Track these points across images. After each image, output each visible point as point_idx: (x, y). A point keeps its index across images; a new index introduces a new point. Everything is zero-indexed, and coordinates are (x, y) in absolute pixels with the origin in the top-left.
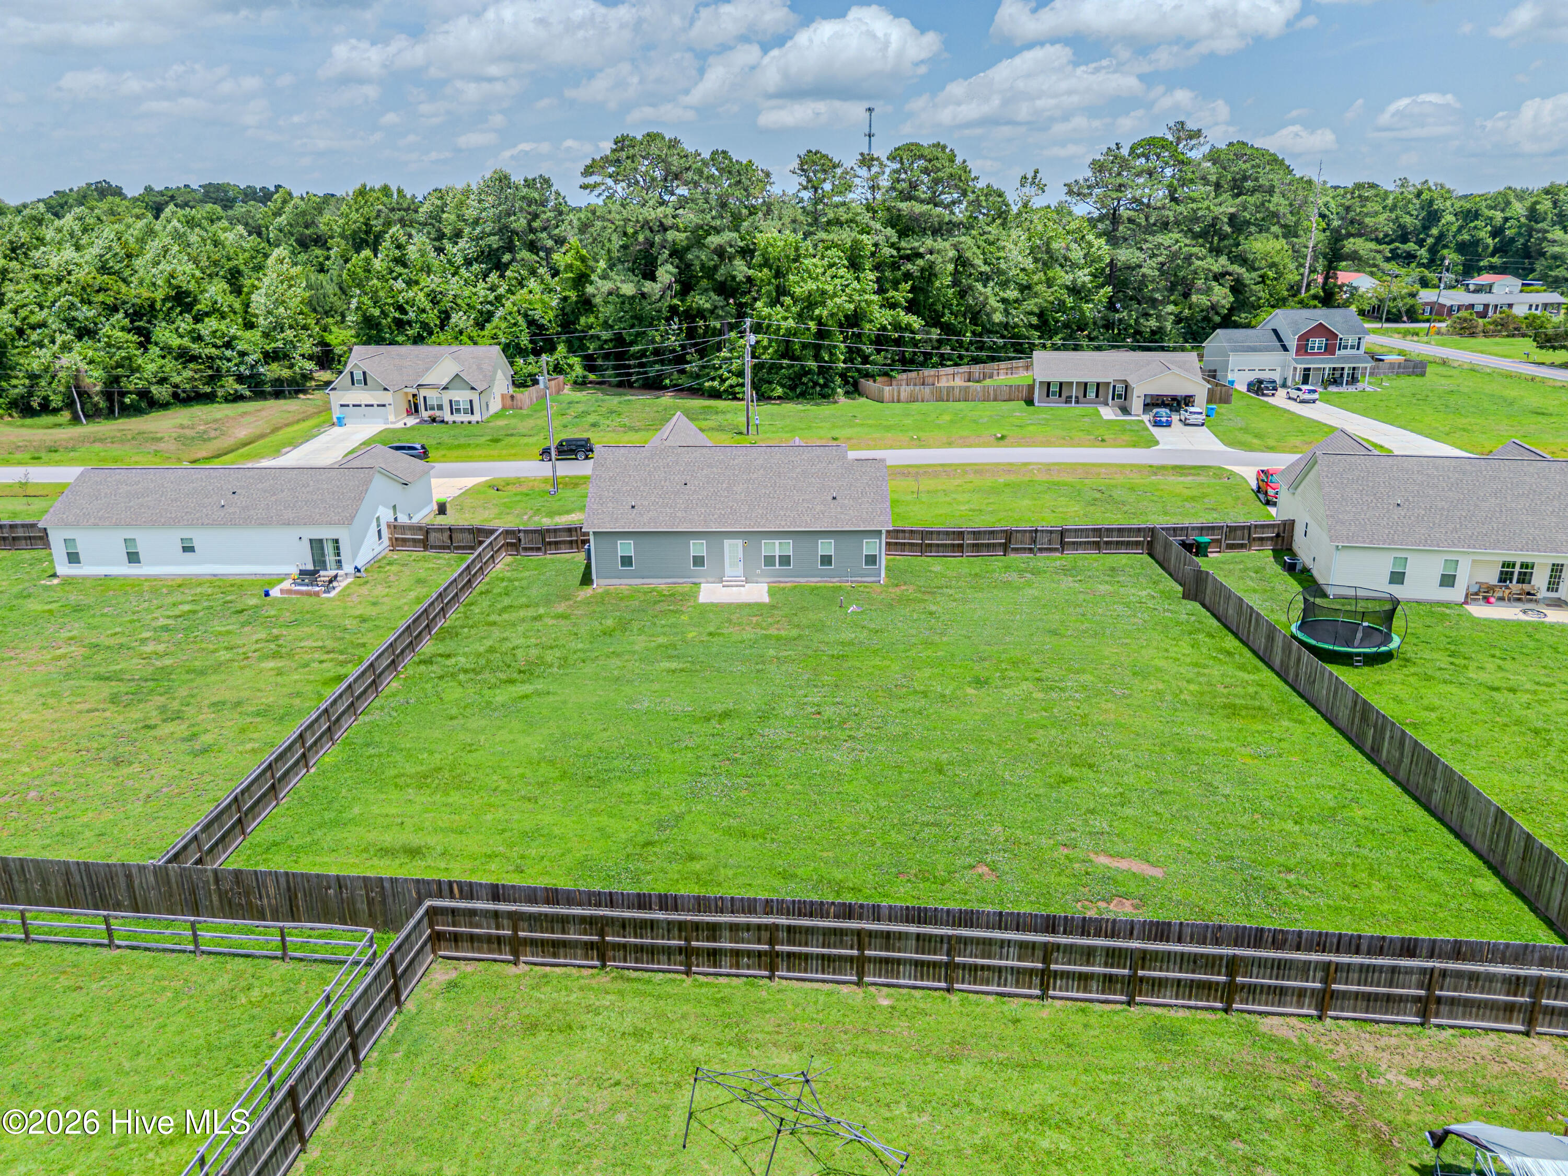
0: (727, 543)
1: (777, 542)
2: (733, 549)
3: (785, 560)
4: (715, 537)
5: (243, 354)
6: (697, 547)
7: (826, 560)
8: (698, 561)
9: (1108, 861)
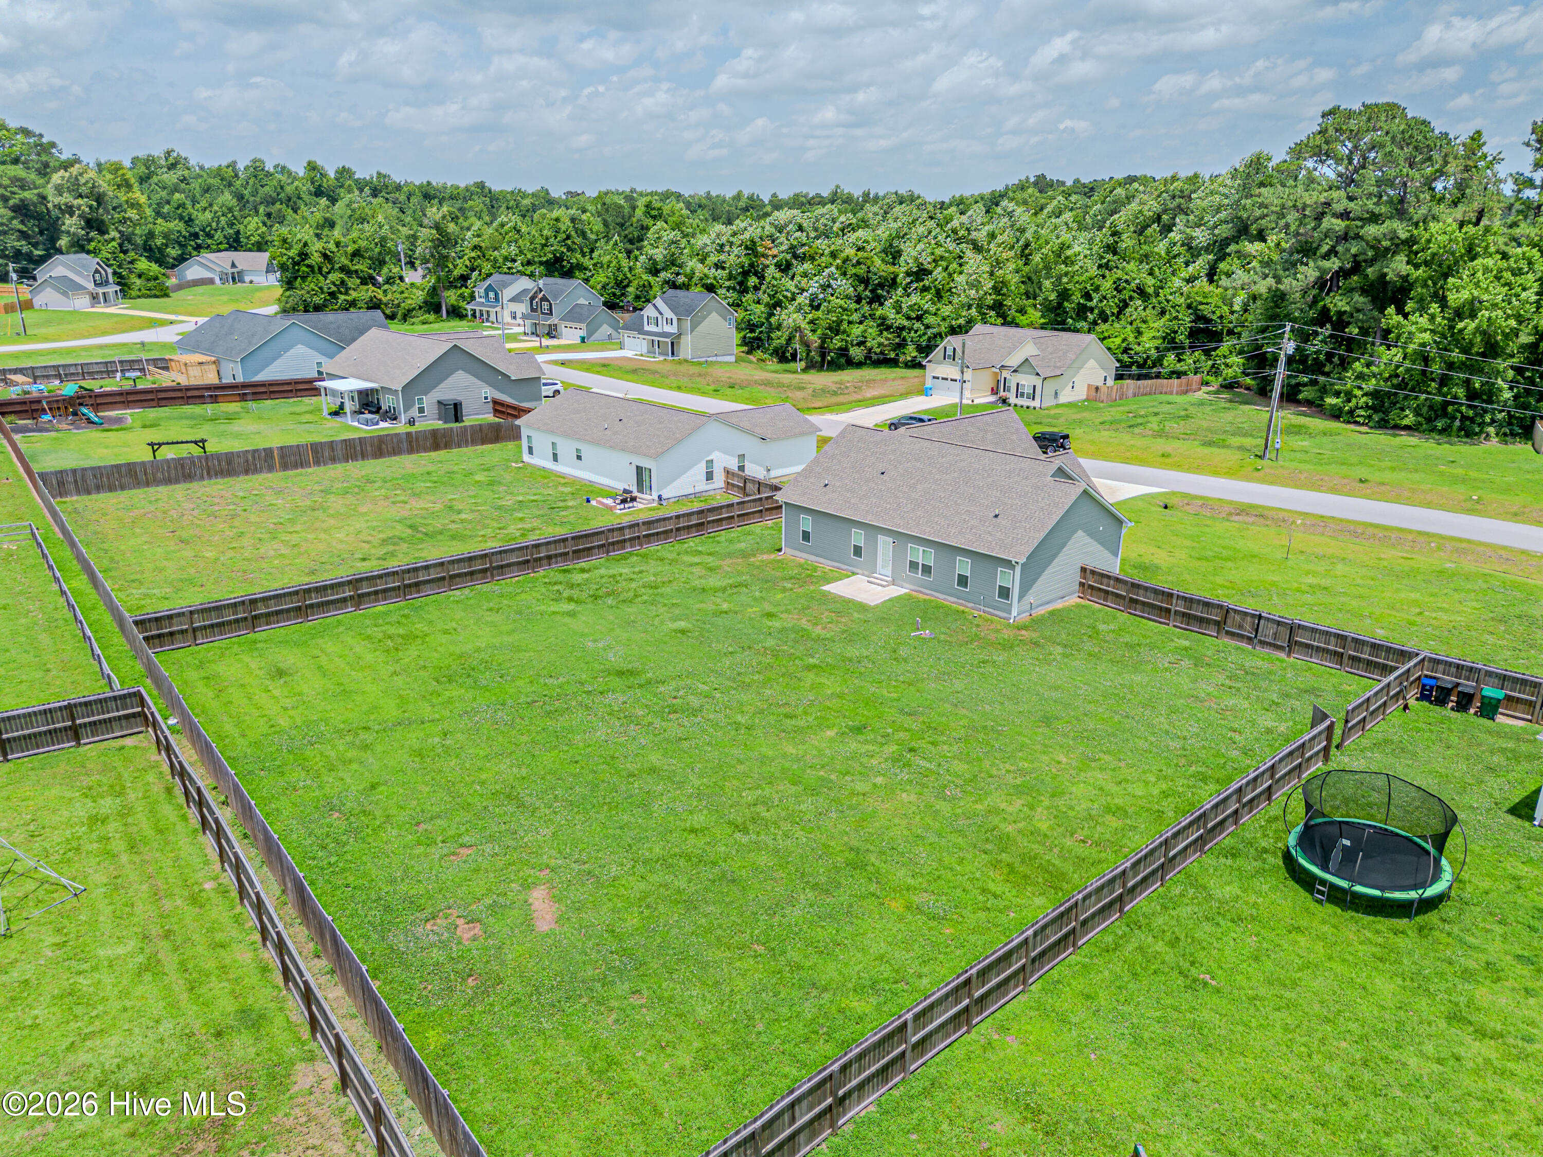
0: (881, 538)
1: (921, 549)
2: (884, 544)
3: (927, 570)
4: (871, 529)
5: (928, 327)
6: (858, 537)
7: (963, 581)
8: (858, 551)
9: (538, 897)
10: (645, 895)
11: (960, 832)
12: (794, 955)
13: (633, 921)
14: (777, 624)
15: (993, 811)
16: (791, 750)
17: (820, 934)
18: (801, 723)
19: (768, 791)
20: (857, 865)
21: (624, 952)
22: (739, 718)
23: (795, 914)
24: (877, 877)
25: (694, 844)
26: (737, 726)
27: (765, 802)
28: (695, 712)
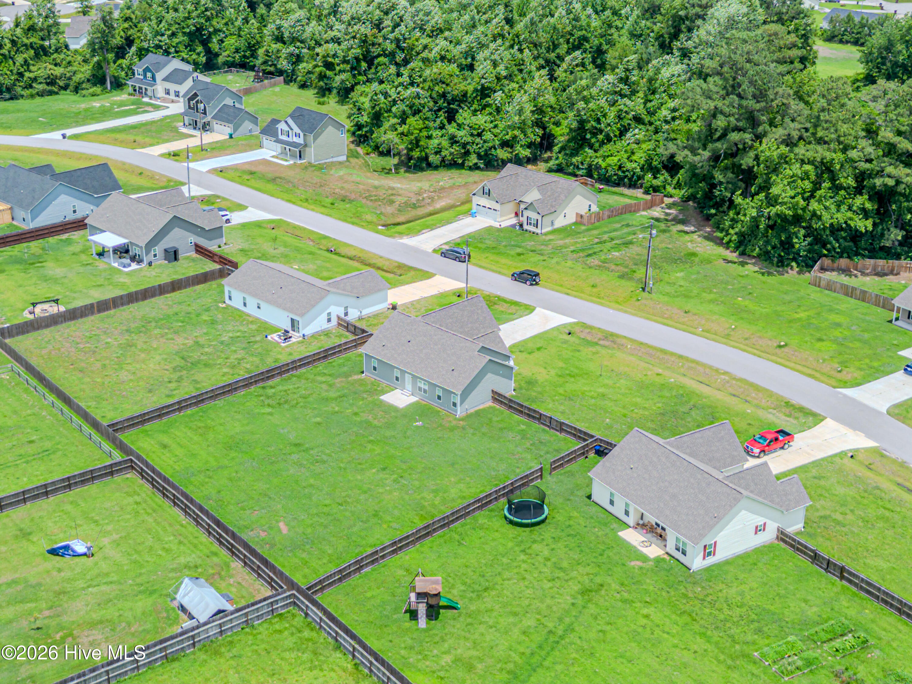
0: (406, 375)
1: (423, 383)
2: (408, 378)
3: (425, 391)
4: (402, 371)
6: (397, 373)
7: (439, 398)
8: (397, 379)
9: (281, 525)
10: (312, 524)
11: (410, 505)
12: (354, 539)
13: (309, 530)
14: (358, 419)
15: (423, 498)
16: (359, 477)
17: (362, 534)
18: (364, 467)
19: (350, 492)
20: (376, 515)
21: (307, 538)
22: (342, 465)
23: (355, 529)
24: (381, 519)
25: (326, 509)
26: (340, 468)
27: (349, 496)
28: (324, 462)
